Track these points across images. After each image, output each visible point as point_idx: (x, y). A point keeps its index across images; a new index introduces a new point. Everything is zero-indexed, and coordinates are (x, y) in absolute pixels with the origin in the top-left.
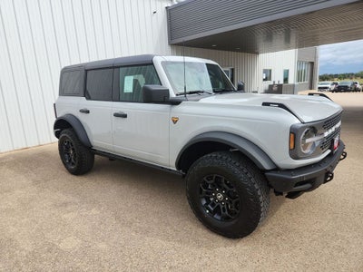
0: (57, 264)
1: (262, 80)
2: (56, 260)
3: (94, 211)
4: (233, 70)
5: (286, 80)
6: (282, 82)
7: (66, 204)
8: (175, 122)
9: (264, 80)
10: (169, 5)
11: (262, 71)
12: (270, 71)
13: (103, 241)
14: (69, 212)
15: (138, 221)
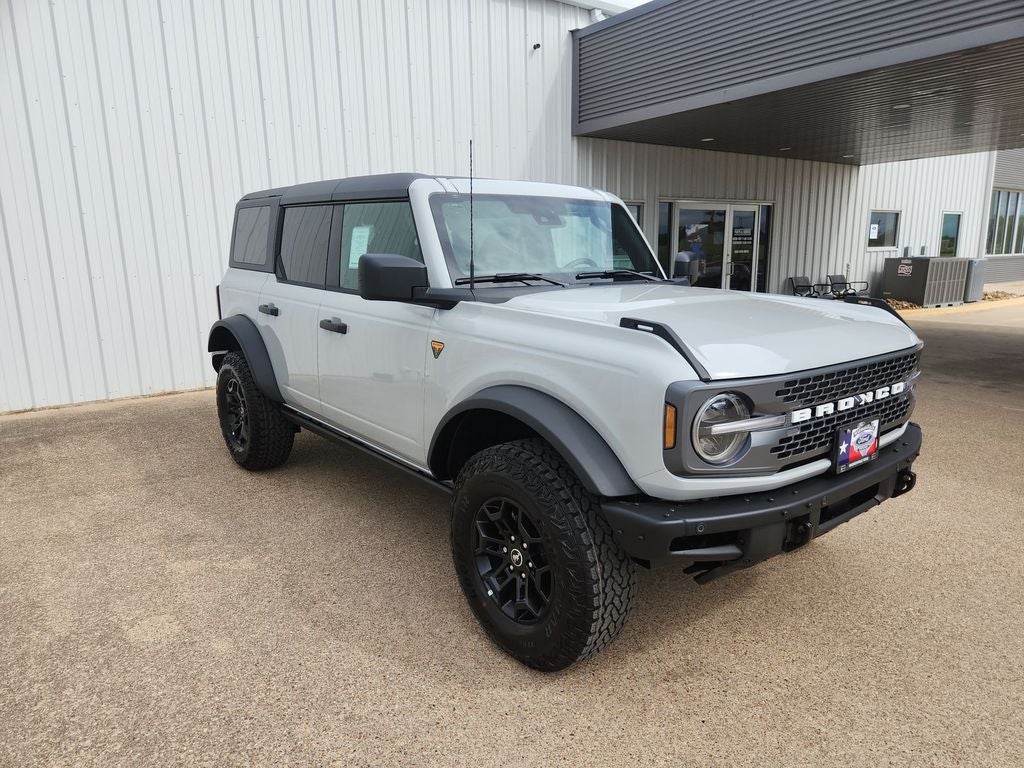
0: (104, 671)
1: (864, 242)
2: (108, 663)
3: (246, 563)
4: (769, 211)
5: (949, 244)
6: (933, 251)
7: (190, 538)
8: (437, 353)
9: (872, 243)
10: (582, 23)
11: (866, 217)
12: (897, 215)
13: (230, 634)
14: (188, 557)
15: (335, 598)
